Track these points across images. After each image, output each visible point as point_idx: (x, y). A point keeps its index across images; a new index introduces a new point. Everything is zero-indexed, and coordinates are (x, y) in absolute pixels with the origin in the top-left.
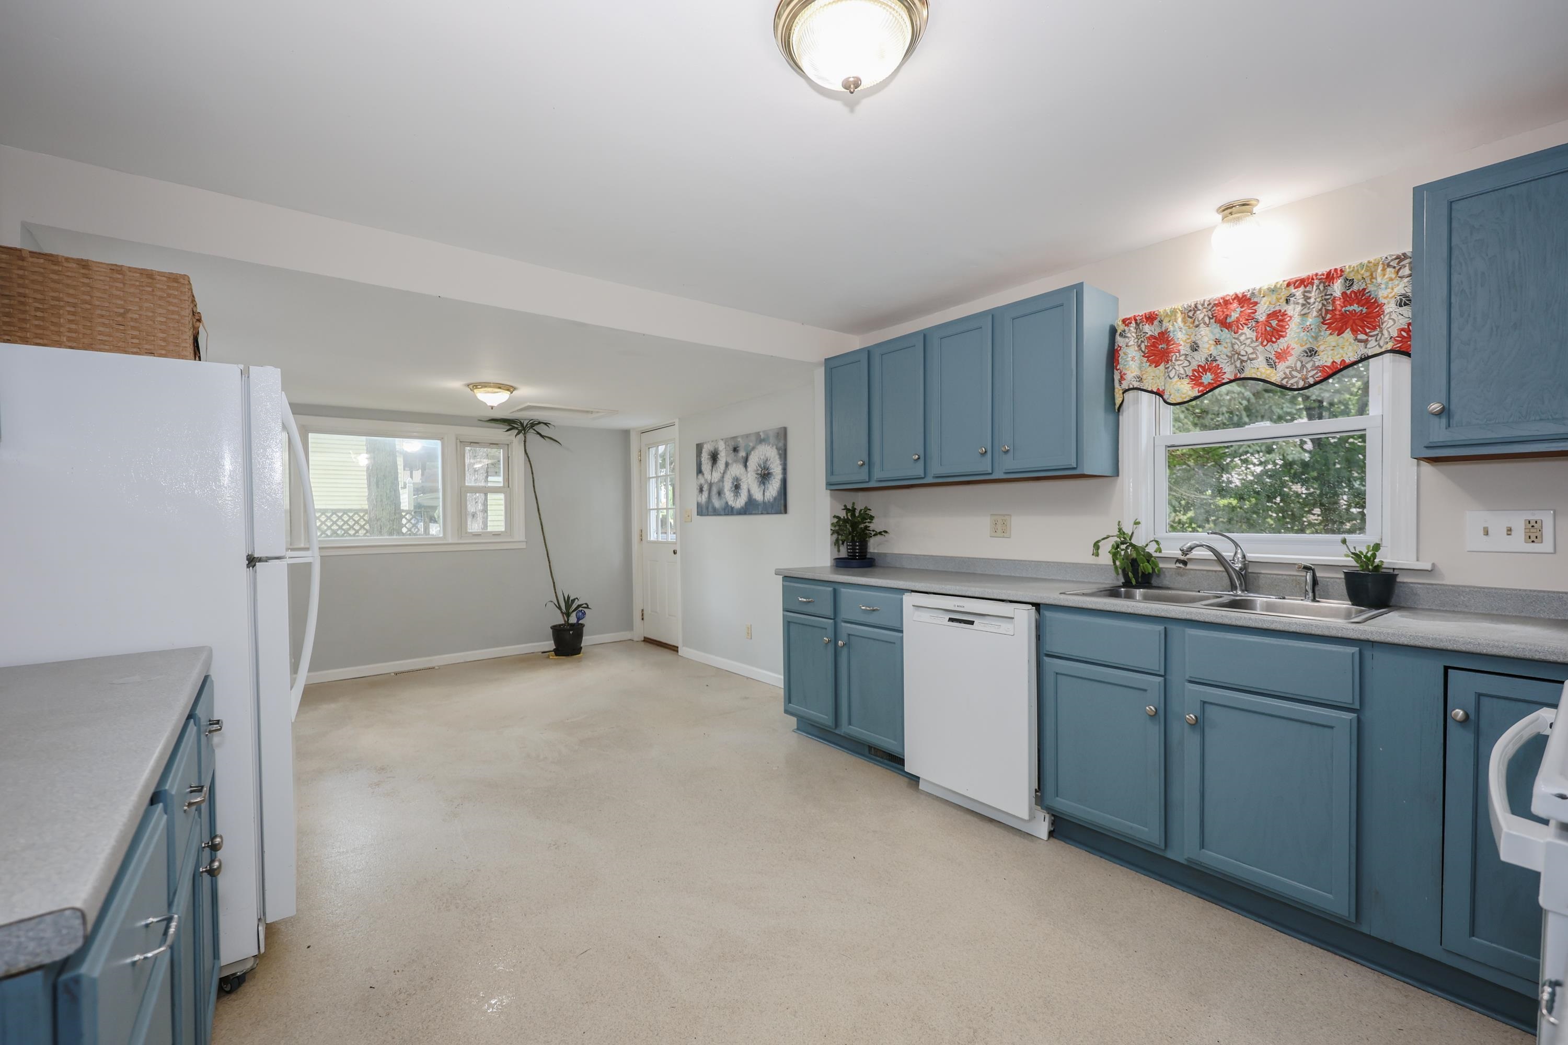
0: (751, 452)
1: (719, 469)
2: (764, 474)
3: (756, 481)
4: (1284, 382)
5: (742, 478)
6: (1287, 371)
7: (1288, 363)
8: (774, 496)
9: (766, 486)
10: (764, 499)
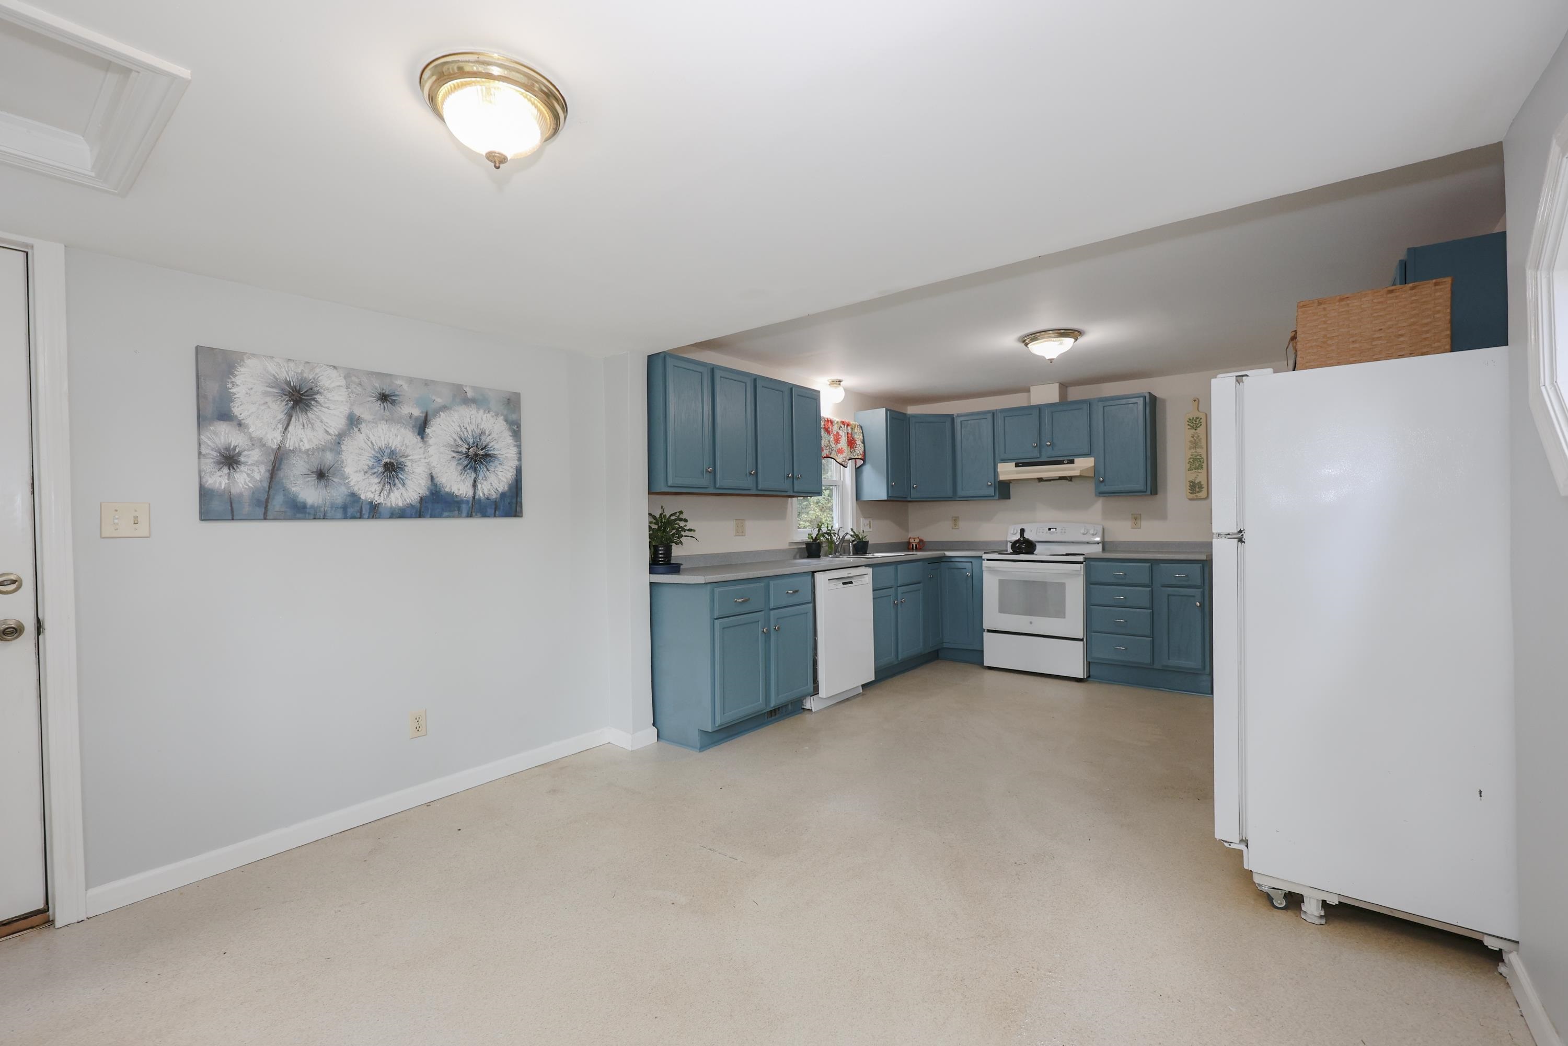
0: (437, 412)
1: (318, 424)
2: (476, 455)
3: (454, 463)
4: (843, 463)
5: (408, 451)
6: (844, 459)
7: (844, 455)
8: (500, 490)
9: (481, 475)
10: (474, 493)
